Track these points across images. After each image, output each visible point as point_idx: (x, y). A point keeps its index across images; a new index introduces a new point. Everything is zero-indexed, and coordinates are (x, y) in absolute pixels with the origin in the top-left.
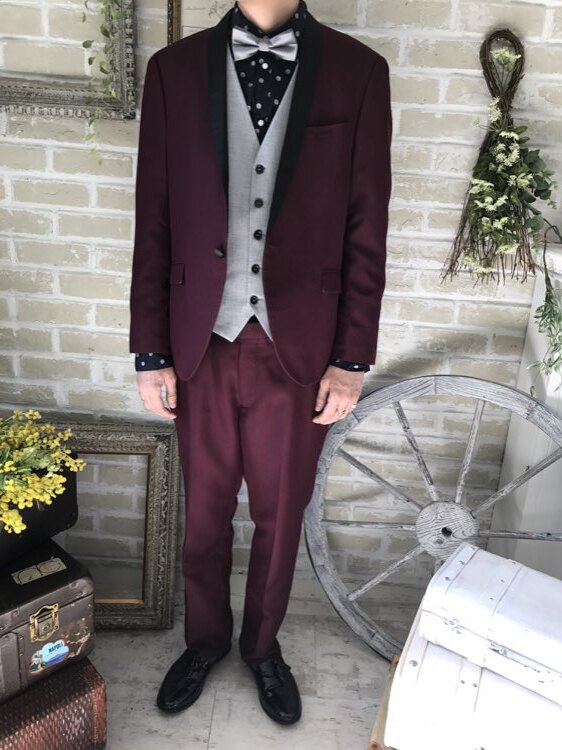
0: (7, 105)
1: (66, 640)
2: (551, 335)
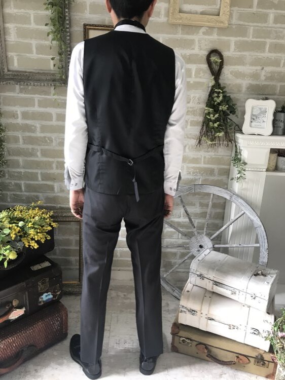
0: (20, 82)
1: (52, 292)
2: (237, 167)
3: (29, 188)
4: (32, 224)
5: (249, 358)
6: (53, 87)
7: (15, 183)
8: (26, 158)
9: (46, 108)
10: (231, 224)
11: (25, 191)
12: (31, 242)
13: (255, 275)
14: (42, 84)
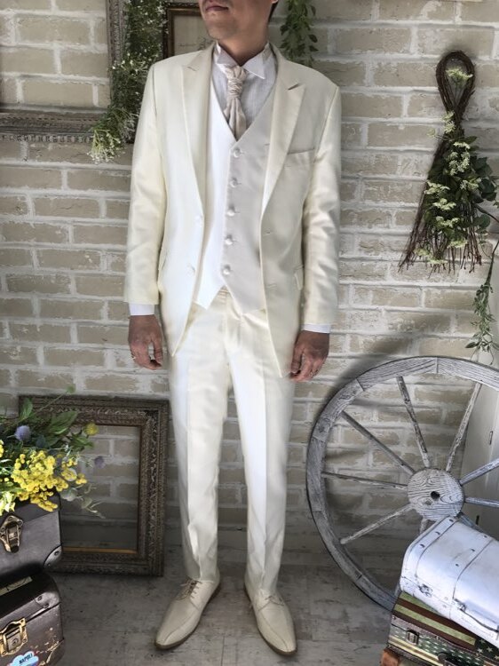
0: (25, 135)
7: (22, 348)
8: (45, 297)
9: (85, 189)
11: (45, 364)
14: (73, 139)
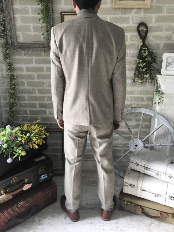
0: (24, 49)
1: (47, 174)
2: (158, 96)
3: (32, 112)
4: (34, 134)
5: (168, 214)
6: (44, 52)
7: (23, 110)
8: (29, 95)
9: (40, 64)
10: (155, 131)
11: (30, 115)
12: (33, 145)
13: (171, 163)
14: (37, 50)
